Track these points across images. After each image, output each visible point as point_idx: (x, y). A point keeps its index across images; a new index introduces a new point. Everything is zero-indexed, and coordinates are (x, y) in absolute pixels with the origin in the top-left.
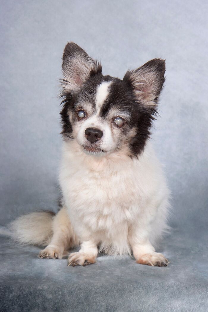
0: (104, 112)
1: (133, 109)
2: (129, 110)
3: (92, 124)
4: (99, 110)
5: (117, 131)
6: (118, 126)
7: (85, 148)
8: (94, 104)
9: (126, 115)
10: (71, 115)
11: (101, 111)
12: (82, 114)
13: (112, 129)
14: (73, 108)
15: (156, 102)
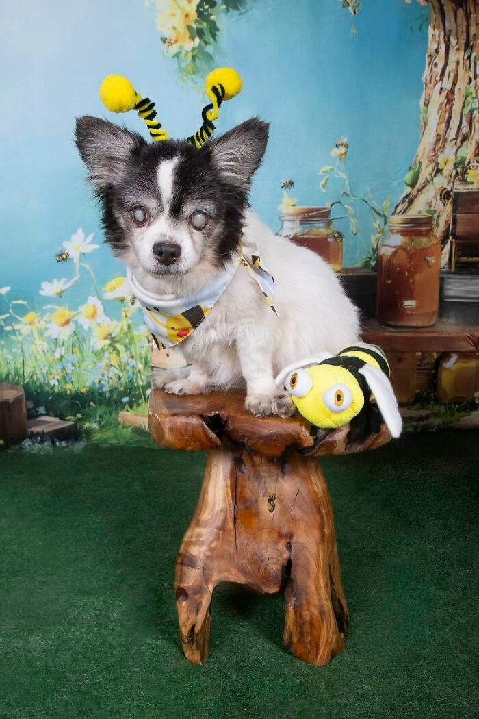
0: (176, 211)
1: (219, 195)
2: (212, 197)
3: (162, 235)
4: (167, 208)
5: (198, 236)
6: (198, 229)
7: (158, 274)
8: (159, 198)
9: (209, 206)
10: (122, 220)
11: (170, 209)
12: (139, 214)
13: (191, 233)
14: (121, 204)
15: (249, 183)
